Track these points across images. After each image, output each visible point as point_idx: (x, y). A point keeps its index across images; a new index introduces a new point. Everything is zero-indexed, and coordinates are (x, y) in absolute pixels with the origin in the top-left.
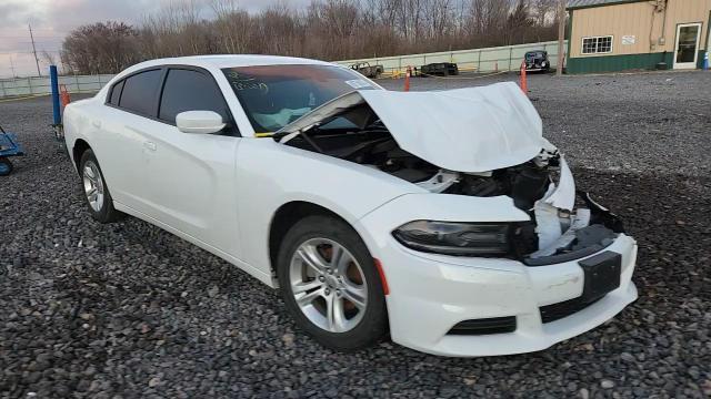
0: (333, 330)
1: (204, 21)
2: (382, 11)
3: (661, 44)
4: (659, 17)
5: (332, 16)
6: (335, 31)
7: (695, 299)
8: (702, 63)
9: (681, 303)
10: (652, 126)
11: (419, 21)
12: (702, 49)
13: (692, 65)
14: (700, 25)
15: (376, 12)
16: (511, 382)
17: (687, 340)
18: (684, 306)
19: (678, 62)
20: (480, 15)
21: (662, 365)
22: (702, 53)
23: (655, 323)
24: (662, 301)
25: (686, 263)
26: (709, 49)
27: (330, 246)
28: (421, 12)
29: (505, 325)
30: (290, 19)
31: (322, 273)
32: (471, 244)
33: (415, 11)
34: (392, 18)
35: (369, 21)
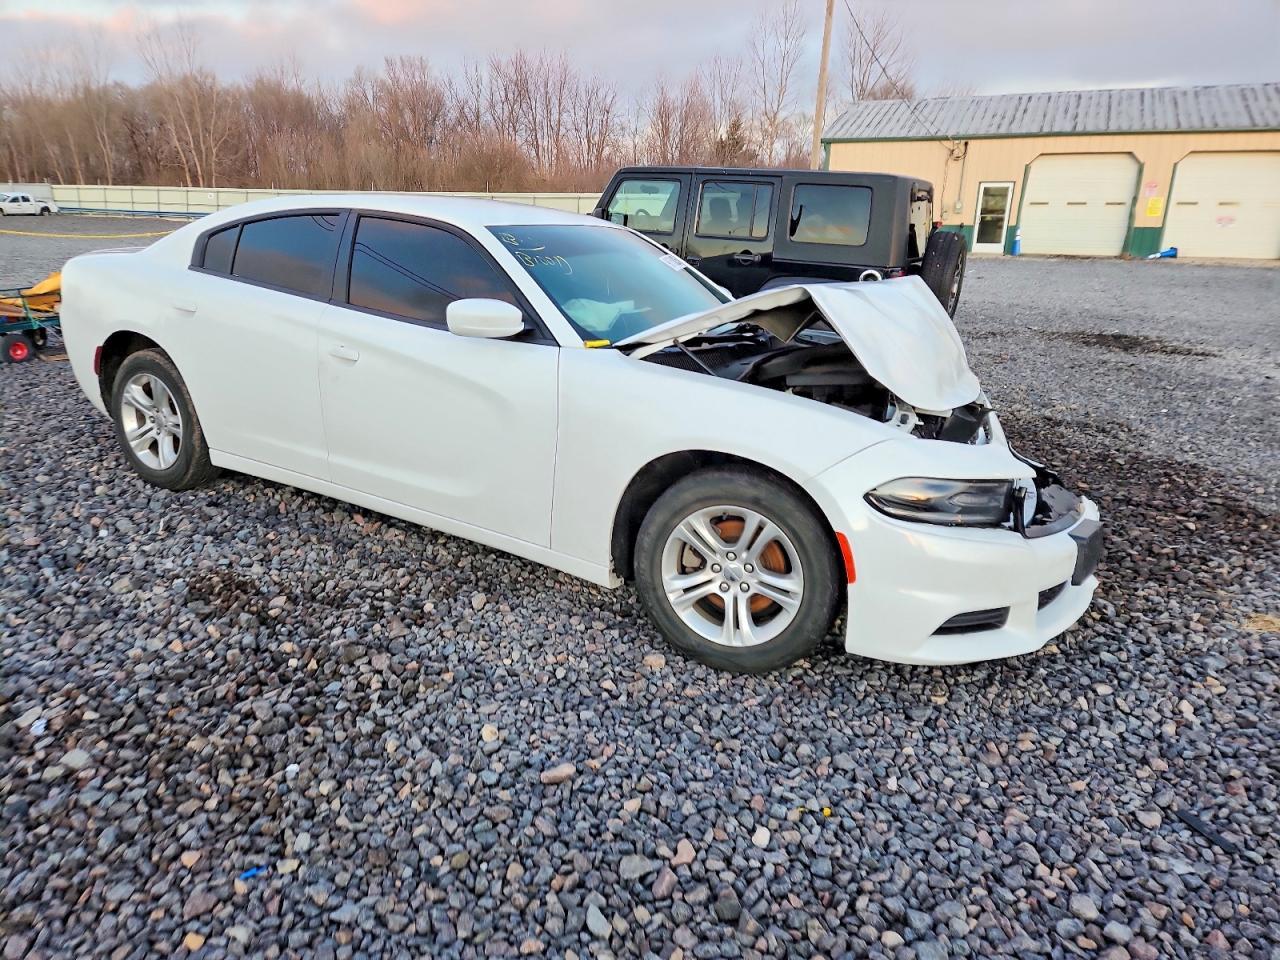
0: (736, 643)
1: (117, 84)
2: (492, 106)
3: (957, 212)
4: (955, 167)
5: (395, 105)
6: (403, 133)
7: (1151, 584)
8: (1011, 248)
9: (1136, 590)
10: (979, 343)
11: (563, 131)
12: (1013, 223)
13: (996, 249)
14: (1011, 185)
15: (484, 104)
16: (991, 696)
17: (1164, 634)
18: (1140, 593)
19: (978, 241)
20: (666, 131)
21: (1151, 664)
22: (1012, 231)
23: (1118, 615)
24: (1112, 587)
25: (1116, 539)
26: (1021, 224)
27: (741, 519)
28: (565, 115)
29: (989, 620)
30: (309, 102)
31: (718, 558)
32: (965, 510)
33: (555, 112)
34: (514, 121)
35: (469, 122)
